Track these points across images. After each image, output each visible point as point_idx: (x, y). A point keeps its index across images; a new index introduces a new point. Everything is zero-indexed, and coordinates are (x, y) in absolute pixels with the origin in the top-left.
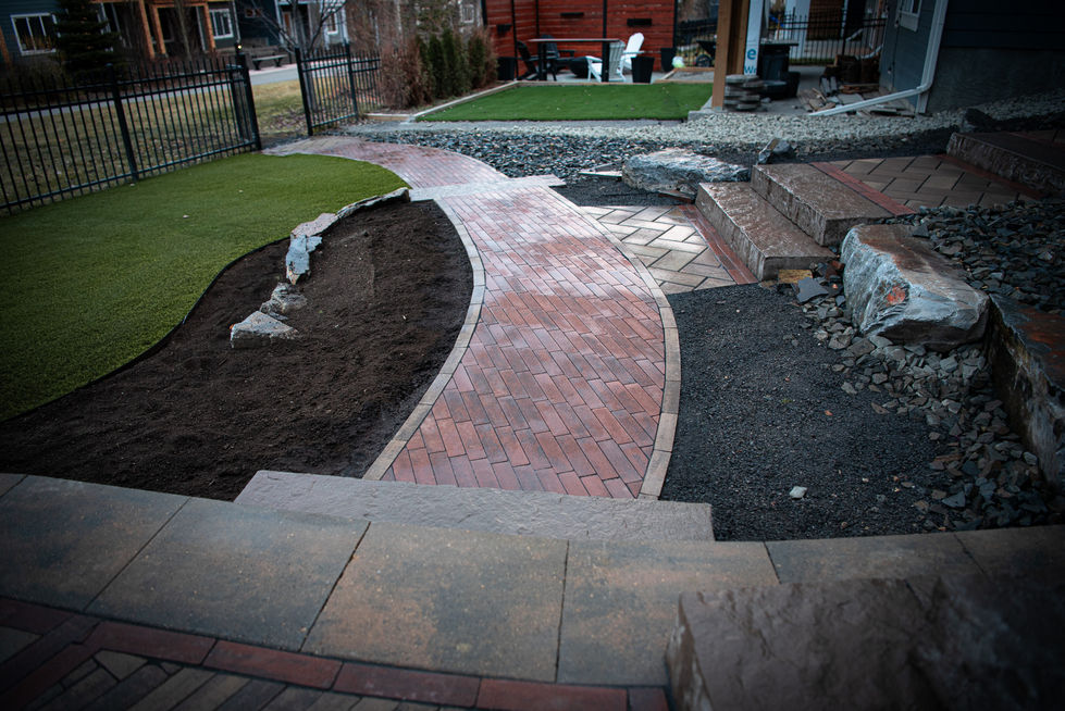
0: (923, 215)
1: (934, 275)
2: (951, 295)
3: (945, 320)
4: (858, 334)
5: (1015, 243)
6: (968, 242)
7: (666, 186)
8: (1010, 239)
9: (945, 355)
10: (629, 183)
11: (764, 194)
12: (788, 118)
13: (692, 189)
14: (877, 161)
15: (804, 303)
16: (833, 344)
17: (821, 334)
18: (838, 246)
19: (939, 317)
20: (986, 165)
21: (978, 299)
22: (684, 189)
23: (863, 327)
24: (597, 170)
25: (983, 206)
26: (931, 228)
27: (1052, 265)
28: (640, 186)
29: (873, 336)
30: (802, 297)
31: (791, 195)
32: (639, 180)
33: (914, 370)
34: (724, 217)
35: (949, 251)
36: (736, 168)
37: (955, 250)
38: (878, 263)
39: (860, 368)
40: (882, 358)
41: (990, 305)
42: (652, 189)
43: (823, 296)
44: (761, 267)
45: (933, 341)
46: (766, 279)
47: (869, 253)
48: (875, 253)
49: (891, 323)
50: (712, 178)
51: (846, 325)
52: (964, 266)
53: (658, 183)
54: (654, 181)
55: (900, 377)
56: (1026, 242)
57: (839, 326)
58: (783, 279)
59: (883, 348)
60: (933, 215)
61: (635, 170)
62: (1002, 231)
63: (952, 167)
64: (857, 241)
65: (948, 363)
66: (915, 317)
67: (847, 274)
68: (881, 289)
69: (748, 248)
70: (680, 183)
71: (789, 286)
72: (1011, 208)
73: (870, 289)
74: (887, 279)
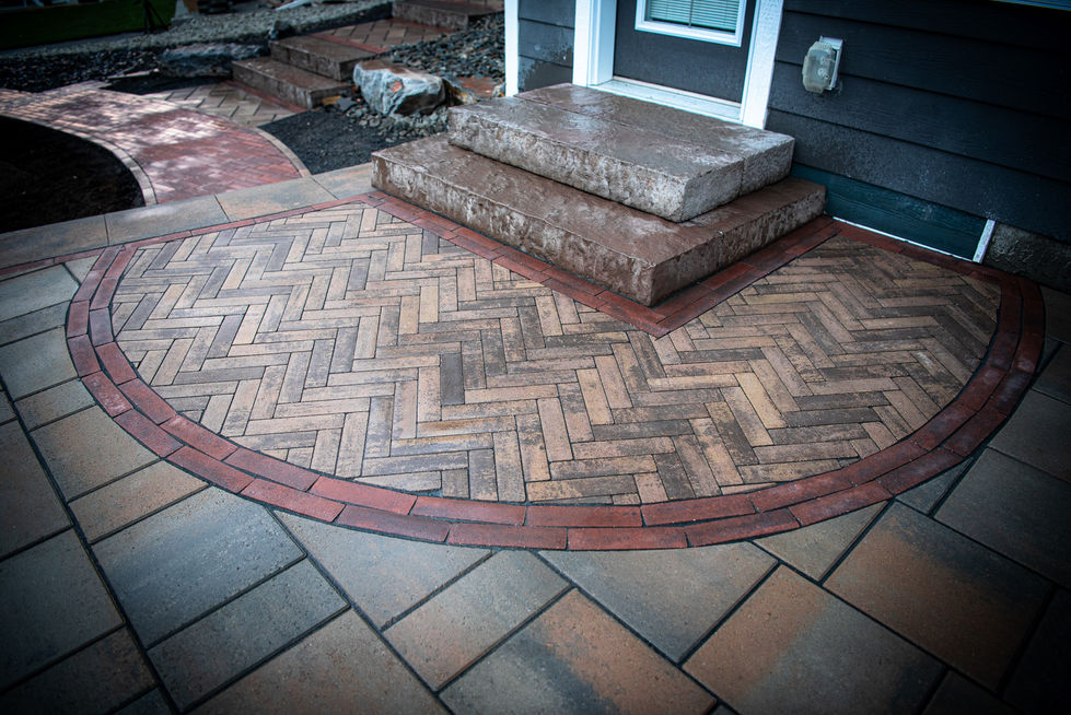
0: (394, 51)
1: (412, 74)
2: (424, 80)
3: (426, 91)
4: (384, 117)
5: (447, 54)
6: (424, 58)
7: (204, 71)
8: (444, 52)
9: (431, 114)
10: (169, 74)
11: (285, 60)
12: (261, 14)
13: (227, 69)
14: (352, 28)
15: (345, 112)
16: (372, 124)
17: (363, 123)
18: (351, 78)
19: (422, 90)
20: (419, 20)
21: (437, 79)
22: (219, 70)
23: (385, 112)
24: (126, 73)
25: (425, 41)
26: (402, 56)
27: (468, 60)
28: (180, 75)
29: (392, 115)
30: (343, 108)
31: (308, 55)
32: (177, 70)
33: (418, 125)
34: (266, 79)
35: (415, 64)
36: (255, 48)
37: (419, 63)
38: (381, 75)
39: (392, 131)
40: (400, 125)
41: (444, 82)
42: (192, 74)
43: (355, 105)
44: (309, 100)
45: (423, 108)
46: (315, 106)
47: (372, 74)
48: (377, 72)
49: (399, 102)
50: (240, 57)
51: (375, 115)
52: (426, 68)
53: (195, 70)
54: (191, 69)
55: (413, 129)
56: (452, 53)
57: (371, 117)
58: (326, 102)
59: (399, 119)
60: (399, 50)
61: (171, 62)
62: (439, 50)
63: (399, 25)
64: (362, 71)
65: (434, 117)
66: (410, 94)
67: (364, 90)
68: (388, 87)
69: (294, 92)
70: (215, 66)
71: (331, 106)
72: (440, 40)
73: (381, 90)
74: (389, 80)
